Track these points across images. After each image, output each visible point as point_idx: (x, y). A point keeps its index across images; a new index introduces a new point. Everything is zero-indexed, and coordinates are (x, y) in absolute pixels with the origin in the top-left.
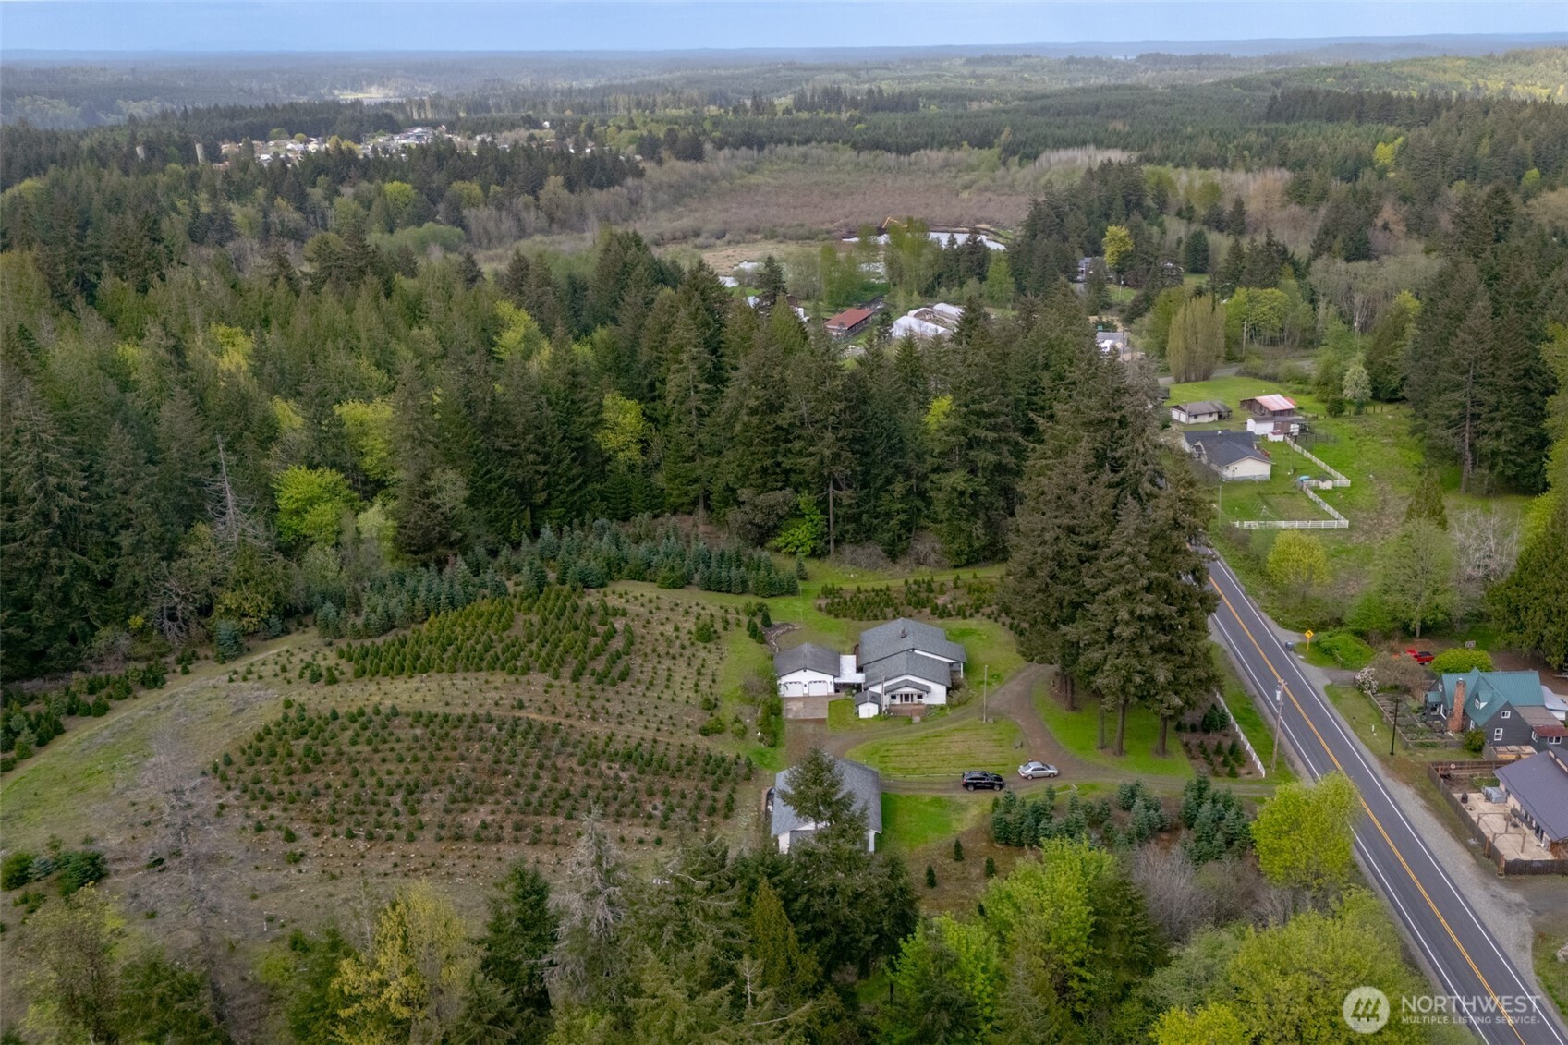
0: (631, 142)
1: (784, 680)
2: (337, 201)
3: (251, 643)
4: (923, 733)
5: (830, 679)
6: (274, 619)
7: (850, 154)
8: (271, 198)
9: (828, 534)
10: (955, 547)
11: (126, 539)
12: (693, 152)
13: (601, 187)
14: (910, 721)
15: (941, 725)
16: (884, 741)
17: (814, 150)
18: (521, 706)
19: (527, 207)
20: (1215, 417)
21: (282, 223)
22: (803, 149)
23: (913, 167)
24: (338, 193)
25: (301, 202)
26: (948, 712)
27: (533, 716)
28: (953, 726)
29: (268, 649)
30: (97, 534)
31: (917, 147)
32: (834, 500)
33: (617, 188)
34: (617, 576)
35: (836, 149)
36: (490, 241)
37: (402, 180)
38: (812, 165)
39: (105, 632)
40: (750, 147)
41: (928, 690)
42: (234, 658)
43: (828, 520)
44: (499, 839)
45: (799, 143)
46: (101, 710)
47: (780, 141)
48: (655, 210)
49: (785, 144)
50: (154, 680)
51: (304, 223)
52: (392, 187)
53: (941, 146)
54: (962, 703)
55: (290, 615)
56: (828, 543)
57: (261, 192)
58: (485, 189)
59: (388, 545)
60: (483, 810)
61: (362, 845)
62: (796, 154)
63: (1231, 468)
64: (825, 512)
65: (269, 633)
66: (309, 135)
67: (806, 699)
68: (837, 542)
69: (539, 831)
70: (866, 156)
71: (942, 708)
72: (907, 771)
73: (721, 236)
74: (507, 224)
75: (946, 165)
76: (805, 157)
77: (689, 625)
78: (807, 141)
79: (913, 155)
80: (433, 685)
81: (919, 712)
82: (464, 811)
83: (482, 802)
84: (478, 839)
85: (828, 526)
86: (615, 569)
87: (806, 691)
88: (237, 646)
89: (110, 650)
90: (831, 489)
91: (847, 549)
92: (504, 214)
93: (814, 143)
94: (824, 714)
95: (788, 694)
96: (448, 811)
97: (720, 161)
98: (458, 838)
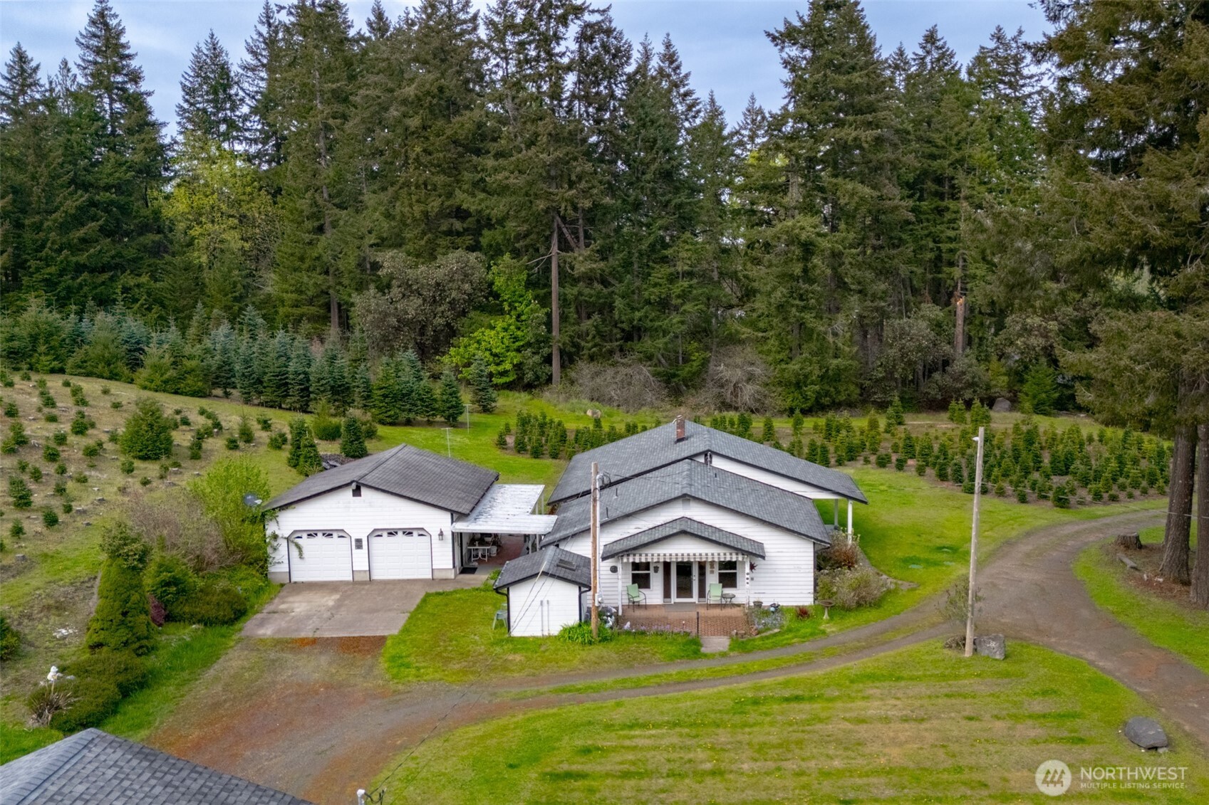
1: (287, 523)
4: (744, 688)
5: (438, 522)
9: (546, 341)
10: (794, 366)
14: (692, 648)
15: (808, 662)
16: (575, 712)
26: (827, 625)
28: (856, 666)
32: (562, 272)
41: (755, 554)
43: (549, 315)
54: (864, 602)
56: (548, 360)
64: (544, 301)
68: (568, 358)
71: (802, 613)
81: (723, 627)
85: (549, 324)
87: (361, 563)
90: (555, 249)
91: (584, 370)
94: (388, 624)
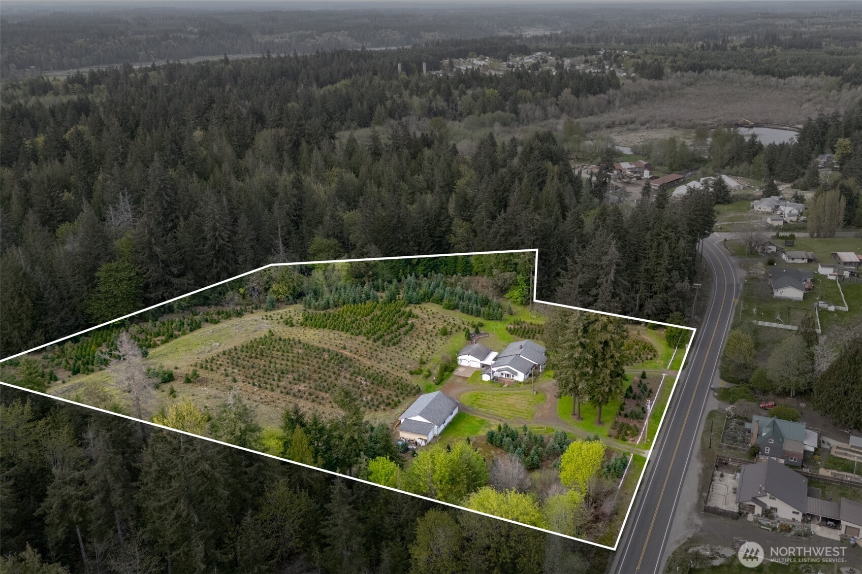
0: (633, 66)
1: (460, 358)
2: (464, 97)
3: (279, 304)
4: (503, 392)
5: (480, 361)
6: (290, 297)
7: (751, 77)
8: (435, 95)
9: (528, 295)
11: (240, 259)
12: (658, 74)
13: (595, 94)
16: (483, 392)
17: (731, 74)
18: (345, 348)
19: (551, 104)
20: (806, 261)
21: (436, 107)
22: (725, 73)
23: (785, 86)
24: (465, 94)
25: (448, 96)
27: (348, 353)
29: (284, 308)
30: (231, 255)
31: (791, 74)
33: (602, 95)
34: (427, 300)
35: (744, 73)
36: (528, 121)
37: (495, 88)
38: (728, 82)
39: (230, 293)
40: (694, 71)
41: (517, 375)
42: (271, 310)
43: (529, 289)
44: (301, 397)
45: (724, 69)
46: (217, 322)
47: (713, 68)
48: (620, 107)
49: (715, 70)
50: (239, 314)
51: (446, 108)
52: (489, 91)
53: (807, 74)
54: (530, 383)
55: (298, 296)
56: (529, 299)
57: (431, 91)
58: (534, 94)
59: (344, 273)
60: (303, 385)
61: (256, 388)
62: (720, 75)
63: (780, 291)
64: (529, 285)
65: (288, 302)
66: (486, 55)
67: (469, 368)
69: (317, 397)
70: (759, 79)
71: (520, 383)
72: (481, 406)
73: (643, 124)
74: (538, 113)
75: (806, 85)
76: (725, 77)
77: (440, 326)
78: (728, 68)
79: (787, 79)
80: (321, 334)
81: (508, 383)
82: (296, 384)
83: (304, 382)
84: (294, 395)
85: (529, 292)
86: (427, 298)
87: (467, 364)
88: (273, 306)
89: (232, 299)
90: (531, 275)
92: (538, 107)
93: (732, 70)
94: (469, 376)
95: (462, 364)
96: (290, 383)
97: (671, 80)
98: (288, 393)
